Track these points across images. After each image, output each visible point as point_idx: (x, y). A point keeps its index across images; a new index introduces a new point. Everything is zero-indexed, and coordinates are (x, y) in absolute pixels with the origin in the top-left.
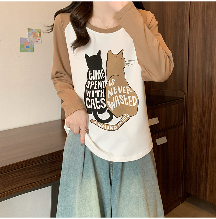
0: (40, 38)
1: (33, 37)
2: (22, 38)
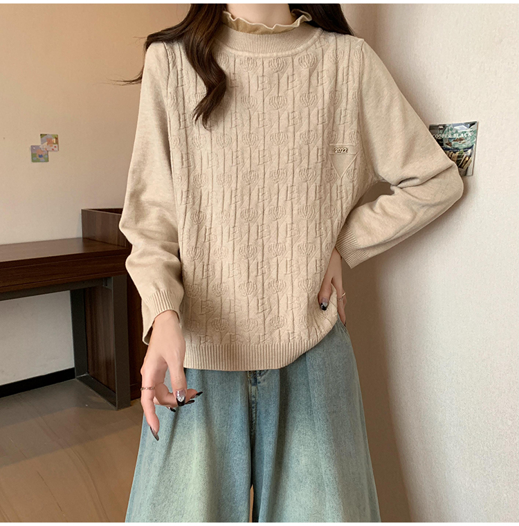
0: (56, 145)
1: (48, 144)
2: (34, 146)
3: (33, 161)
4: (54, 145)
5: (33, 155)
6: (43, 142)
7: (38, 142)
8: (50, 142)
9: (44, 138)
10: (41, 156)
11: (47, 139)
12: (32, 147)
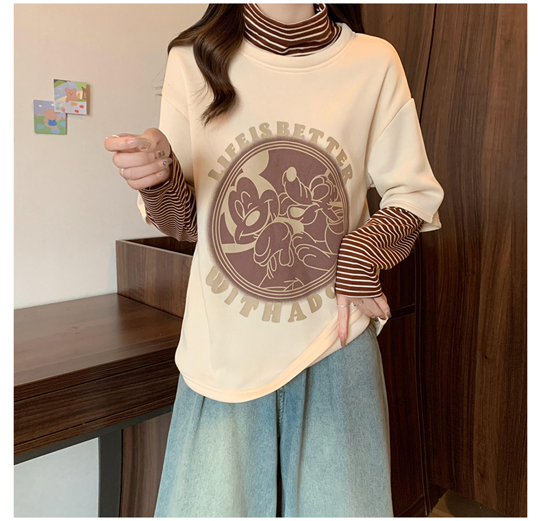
0: (84, 104)
1: (67, 101)
2: (40, 102)
3: (38, 131)
4: (80, 103)
5: (38, 120)
6: (58, 95)
7: (48, 94)
8: (71, 95)
9: (61, 88)
10: (52, 123)
11: (66, 90)
12: (36, 103)
